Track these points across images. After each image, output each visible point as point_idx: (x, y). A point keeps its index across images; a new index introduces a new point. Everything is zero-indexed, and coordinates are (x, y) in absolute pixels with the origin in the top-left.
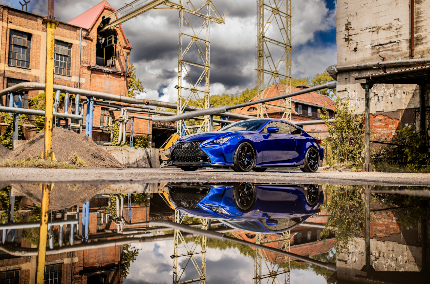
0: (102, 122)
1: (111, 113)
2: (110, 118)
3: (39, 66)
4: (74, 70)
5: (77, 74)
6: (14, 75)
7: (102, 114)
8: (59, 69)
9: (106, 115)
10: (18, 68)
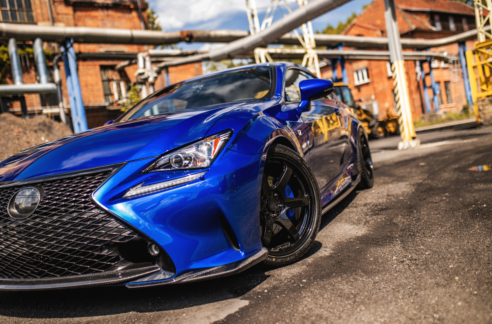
0: (108, 94)
1: (122, 72)
2: (122, 84)
4: (39, 11)
5: (46, 16)
7: (105, 78)
8: (9, 13)
9: (112, 80)
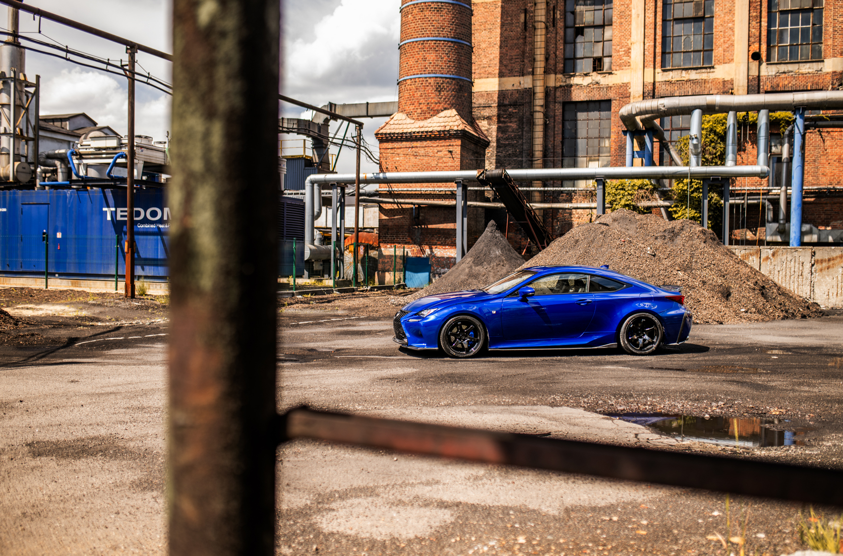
3: (732, 55)
4: (830, 42)
6: (676, 88)
8: (788, 49)
10: (684, 72)
